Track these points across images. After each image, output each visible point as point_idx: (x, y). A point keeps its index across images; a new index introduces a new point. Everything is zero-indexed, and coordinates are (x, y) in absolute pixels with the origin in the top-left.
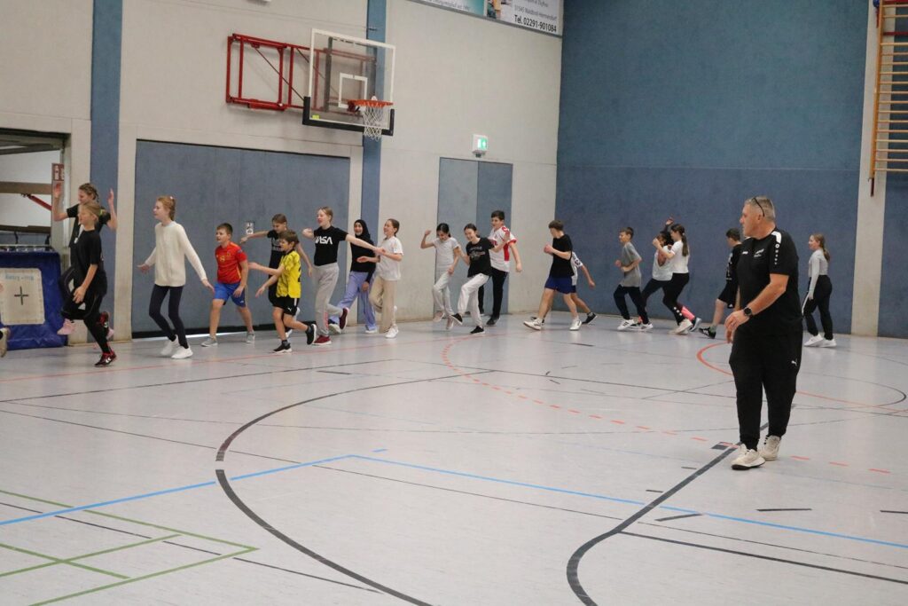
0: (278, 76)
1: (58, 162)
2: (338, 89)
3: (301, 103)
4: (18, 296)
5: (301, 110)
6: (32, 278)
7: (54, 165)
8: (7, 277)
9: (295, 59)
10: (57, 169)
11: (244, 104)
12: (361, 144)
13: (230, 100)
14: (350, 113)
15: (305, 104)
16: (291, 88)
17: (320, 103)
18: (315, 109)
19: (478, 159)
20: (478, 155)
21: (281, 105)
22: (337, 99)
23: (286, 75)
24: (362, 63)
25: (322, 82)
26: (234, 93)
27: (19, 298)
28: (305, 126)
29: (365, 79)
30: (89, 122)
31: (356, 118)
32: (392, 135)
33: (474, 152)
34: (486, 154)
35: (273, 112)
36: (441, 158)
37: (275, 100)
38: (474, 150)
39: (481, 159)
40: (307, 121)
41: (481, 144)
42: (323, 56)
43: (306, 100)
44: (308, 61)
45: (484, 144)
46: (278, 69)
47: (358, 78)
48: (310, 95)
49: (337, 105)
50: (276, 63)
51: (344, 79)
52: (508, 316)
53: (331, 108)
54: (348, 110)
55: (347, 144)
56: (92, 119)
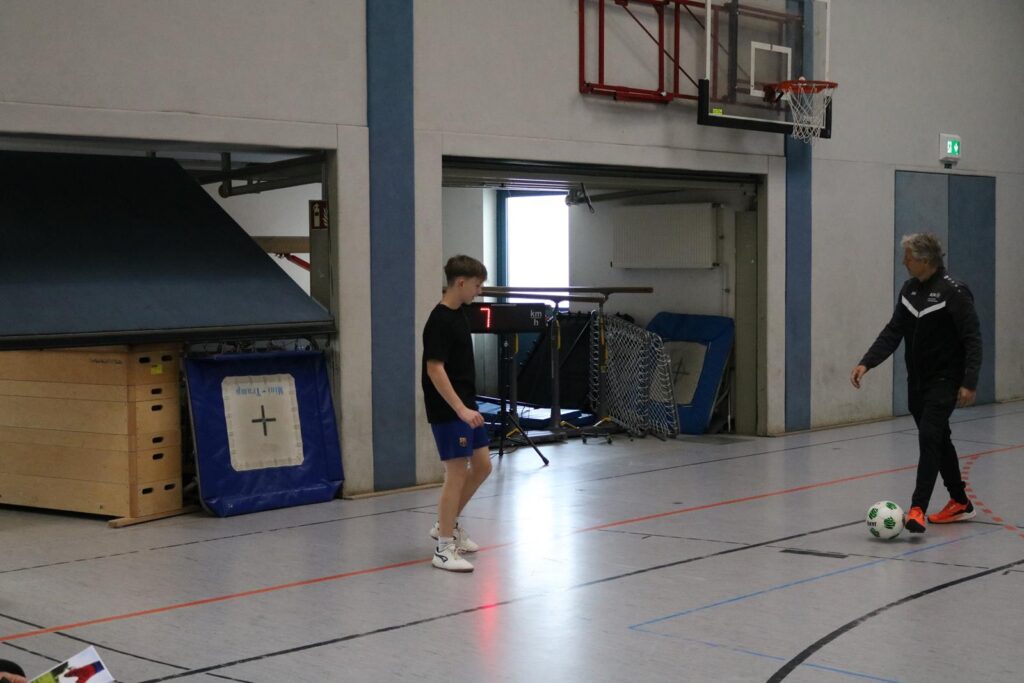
0: (655, 48)
1: (318, 197)
2: (750, 69)
3: (692, 90)
4: (259, 421)
5: (694, 103)
6: (280, 391)
7: (312, 203)
8: (238, 391)
9: (681, 21)
10: (317, 210)
11: (608, 94)
12: (782, 153)
13: (585, 88)
14: (766, 104)
15: (700, 93)
16: (677, 67)
17: (723, 90)
18: (715, 100)
19: (948, 171)
20: (948, 164)
21: (664, 94)
22: (749, 82)
23: (669, 46)
24: (780, 28)
25: (723, 59)
26: (592, 77)
27: (261, 424)
28: (700, 126)
29: (788, 51)
30: (367, 129)
31: (775, 112)
32: (829, 137)
33: (942, 161)
34: (959, 162)
35: (651, 106)
36: (896, 171)
37: (654, 86)
38: (941, 158)
39: (953, 171)
40: (704, 119)
41: (951, 148)
42: (724, 16)
43: (702, 85)
44: (704, 27)
45: (956, 148)
46: (657, 38)
47: (777, 48)
48: (708, 76)
49: (747, 92)
50: (654, 29)
51: (757, 50)
52: (997, 407)
53: (740, 97)
54: (764, 99)
55: (760, 154)
56: (369, 126)
